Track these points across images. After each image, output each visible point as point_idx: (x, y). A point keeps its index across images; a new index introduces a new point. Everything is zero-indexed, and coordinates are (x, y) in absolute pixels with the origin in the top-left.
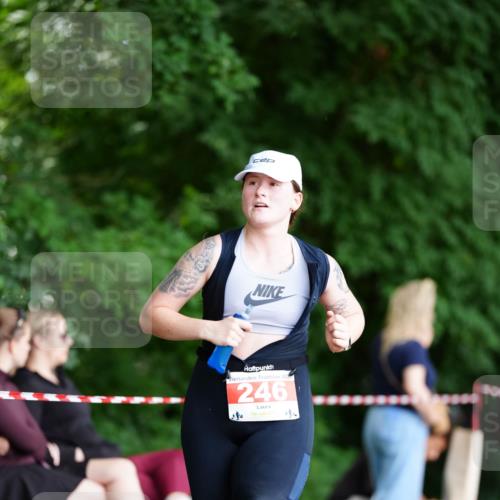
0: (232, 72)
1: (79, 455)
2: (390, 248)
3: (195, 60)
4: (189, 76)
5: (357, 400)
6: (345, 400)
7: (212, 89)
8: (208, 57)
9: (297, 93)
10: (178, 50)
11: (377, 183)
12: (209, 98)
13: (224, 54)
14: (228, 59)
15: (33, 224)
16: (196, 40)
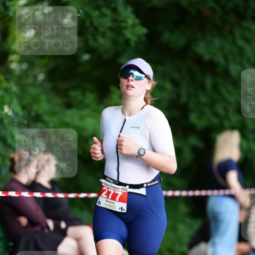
0: (134, 26)
1: (63, 225)
2: (216, 115)
3: (115, 21)
4: (111, 29)
5: (203, 193)
6: (197, 193)
7: (123, 35)
8: (121, 18)
9: (166, 36)
10: (105, 15)
11: (209, 82)
12: (121, 40)
13: (129, 17)
14: (131, 20)
15: (35, 107)
16: (114, 10)
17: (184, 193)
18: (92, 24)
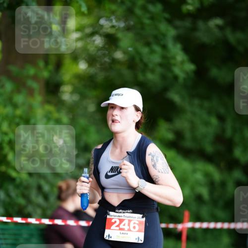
3: (164, 57)
4: (161, 65)
8: (170, 55)
9: (214, 72)
12: (170, 75)
13: (178, 54)
14: (180, 56)
15: (84, 138)
16: (164, 47)
17: (226, 226)
18: (141, 60)
